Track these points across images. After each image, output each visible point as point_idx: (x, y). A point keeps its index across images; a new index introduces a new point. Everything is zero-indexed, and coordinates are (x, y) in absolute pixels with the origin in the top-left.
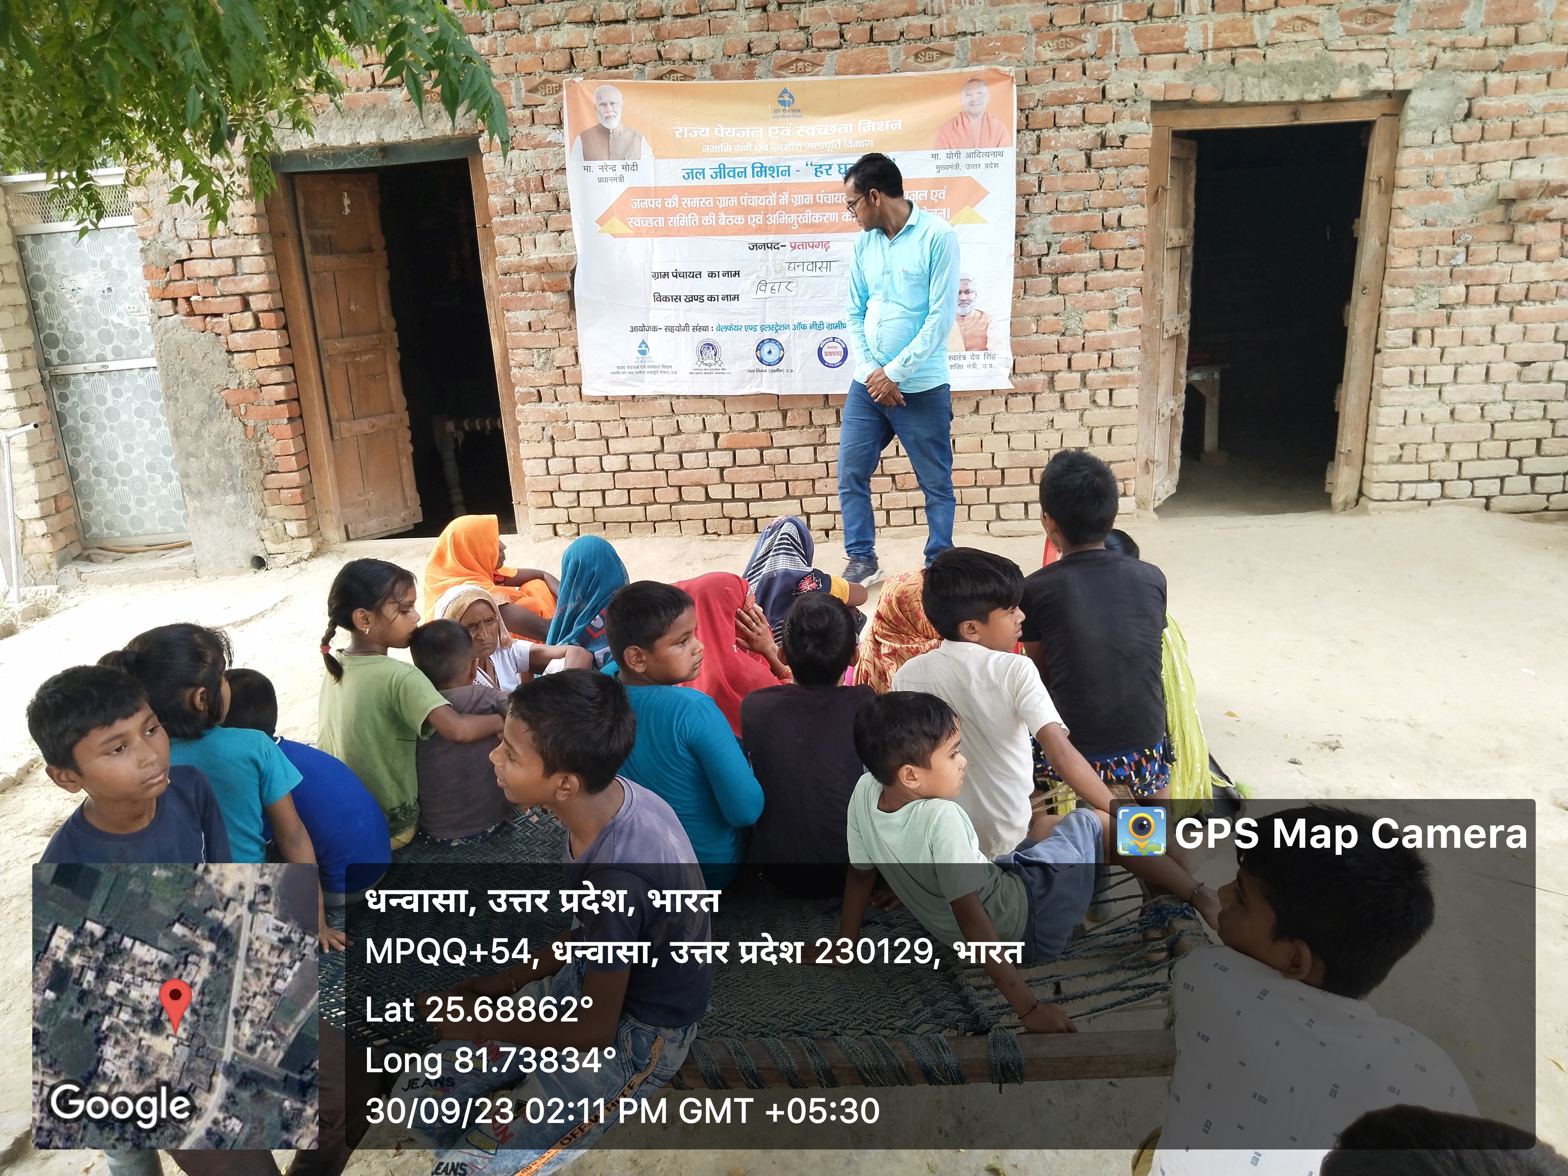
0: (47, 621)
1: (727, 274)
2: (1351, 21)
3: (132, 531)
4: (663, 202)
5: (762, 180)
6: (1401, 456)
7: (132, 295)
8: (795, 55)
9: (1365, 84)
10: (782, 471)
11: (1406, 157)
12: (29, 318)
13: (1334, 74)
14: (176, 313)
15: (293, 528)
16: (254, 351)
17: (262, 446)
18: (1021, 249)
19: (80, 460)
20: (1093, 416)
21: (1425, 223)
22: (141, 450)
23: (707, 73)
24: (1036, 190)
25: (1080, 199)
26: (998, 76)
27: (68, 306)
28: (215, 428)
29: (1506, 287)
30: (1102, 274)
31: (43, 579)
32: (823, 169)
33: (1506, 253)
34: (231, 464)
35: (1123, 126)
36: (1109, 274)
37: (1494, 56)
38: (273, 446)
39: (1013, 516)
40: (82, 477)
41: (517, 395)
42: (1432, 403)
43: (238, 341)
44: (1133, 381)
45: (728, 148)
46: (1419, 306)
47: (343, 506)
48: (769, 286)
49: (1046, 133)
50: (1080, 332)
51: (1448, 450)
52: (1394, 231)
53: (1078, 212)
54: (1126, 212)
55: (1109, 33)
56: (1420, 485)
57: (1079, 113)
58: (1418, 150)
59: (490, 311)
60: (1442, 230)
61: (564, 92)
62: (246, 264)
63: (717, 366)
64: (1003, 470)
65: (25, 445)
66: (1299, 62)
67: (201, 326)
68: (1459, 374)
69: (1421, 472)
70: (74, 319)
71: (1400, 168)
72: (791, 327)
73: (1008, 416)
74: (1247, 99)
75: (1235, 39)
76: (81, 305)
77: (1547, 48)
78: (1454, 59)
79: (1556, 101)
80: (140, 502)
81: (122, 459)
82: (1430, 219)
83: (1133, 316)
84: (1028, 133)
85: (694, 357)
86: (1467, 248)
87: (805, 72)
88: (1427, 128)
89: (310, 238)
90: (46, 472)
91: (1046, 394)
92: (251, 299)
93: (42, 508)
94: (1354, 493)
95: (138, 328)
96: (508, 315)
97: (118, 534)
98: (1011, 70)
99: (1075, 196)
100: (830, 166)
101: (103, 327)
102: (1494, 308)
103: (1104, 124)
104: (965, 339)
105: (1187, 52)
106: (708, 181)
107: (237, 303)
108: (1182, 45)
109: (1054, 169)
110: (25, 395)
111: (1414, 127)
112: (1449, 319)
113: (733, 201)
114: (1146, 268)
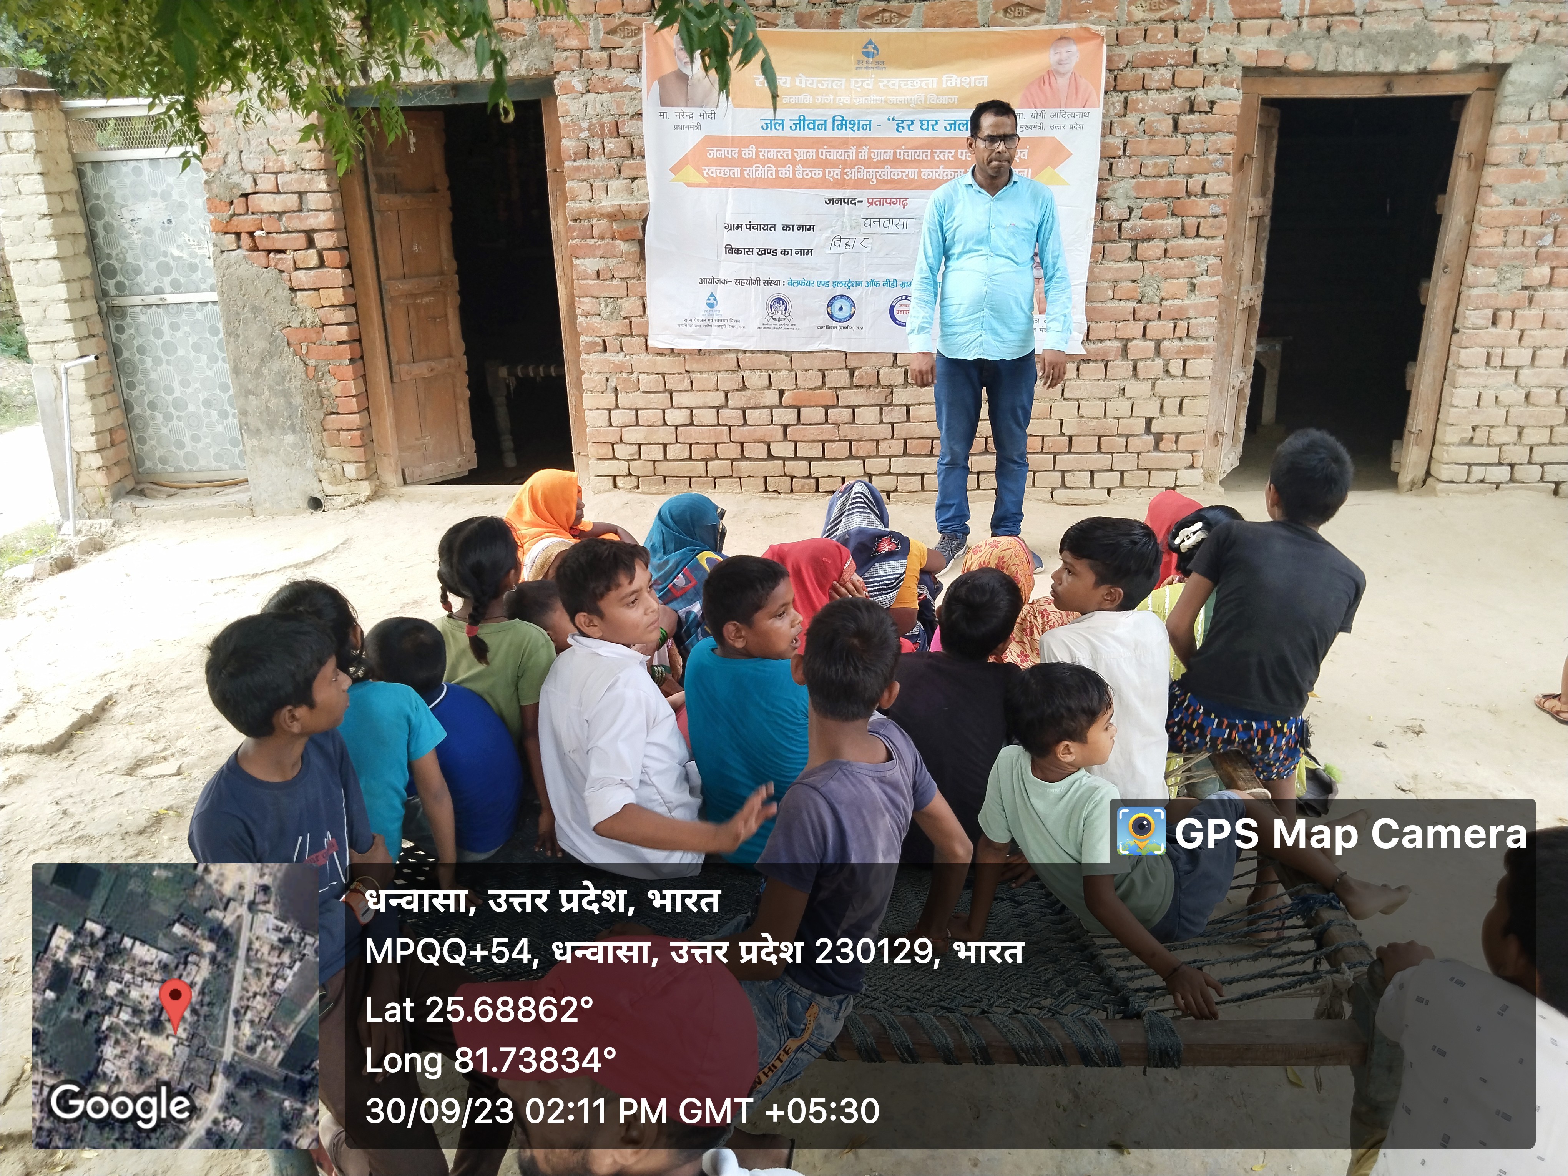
0: (104, 556)
1: (801, 227)
3: (187, 467)
4: (740, 152)
5: (842, 133)
6: (1472, 438)
7: (192, 227)
8: (882, 5)
9: (1464, 56)
10: (847, 431)
11: (1500, 133)
12: (88, 247)
13: (1433, 45)
14: (239, 247)
15: (351, 470)
16: (318, 289)
17: (323, 386)
18: (1101, 214)
19: (135, 393)
20: (1165, 386)
21: (1514, 202)
22: (197, 385)
23: (791, 21)
24: (1120, 153)
25: (1164, 164)
26: (1088, 35)
27: (127, 237)
28: (276, 366)
30: (1183, 241)
31: (97, 512)
32: (905, 124)
34: (290, 403)
35: (1213, 91)
36: (1190, 242)
38: (333, 386)
39: (1078, 485)
40: (137, 410)
41: (582, 344)
42: (1507, 385)
43: (301, 278)
44: (1208, 352)
45: (809, 100)
46: (1502, 287)
47: (401, 450)
48: (844, 241)
49: (1133, 96)
50: (1157, 300)
51: (1520, 434)
52: (1482, 210)
53: (1162, 177)
54: (1211, 179)
56: (1489, 468)
57: (1169, 76)
58: (1513, 126)
59: (557, 258)
60: (1532, 209)
61: (644, 35)
62: (312, 201)
63: (786, 321)
64: (1070, 437)
65: (83, 376)
66: (1397, 32)
67: (264, 262)
68: (1537, 357)
69: (1492, 454)
70: (131, 249)
71: (1493, 145)
72: (864, 284)
73: (1079, 382)
74: (1341, 68)
75: (1333, 6)
76: (140, 236)
78: (1557, 34)
80: (196, 438)
81: (177, 393)
82: (1519, 198)
83: (1212, 285)
84: (1115, 94)
85: (764, 311)
86: (1556, 228)
87: (891, 23)
88: (1523, 105)
89: (376, 175)
91: (1119, 362)
92: (316, 236)
93: (98, 441)
94: (1422, 473)
95: (197, 261)
96: (576, 262)
97: (172, 470)
98: (1101, 29)
99: (1160, 161)
100: (912, 122)
101: (162, 259)
103: (1193, 89)
105: (1282, 18)
106: (787, 133)
107: (301, 239)
108: (1277, 11)
109: (1140, 132)
110: (83, 326)
111: (1511, 103)
112: (1531, 301)
113: (812, 154)
114: (1228, 238)
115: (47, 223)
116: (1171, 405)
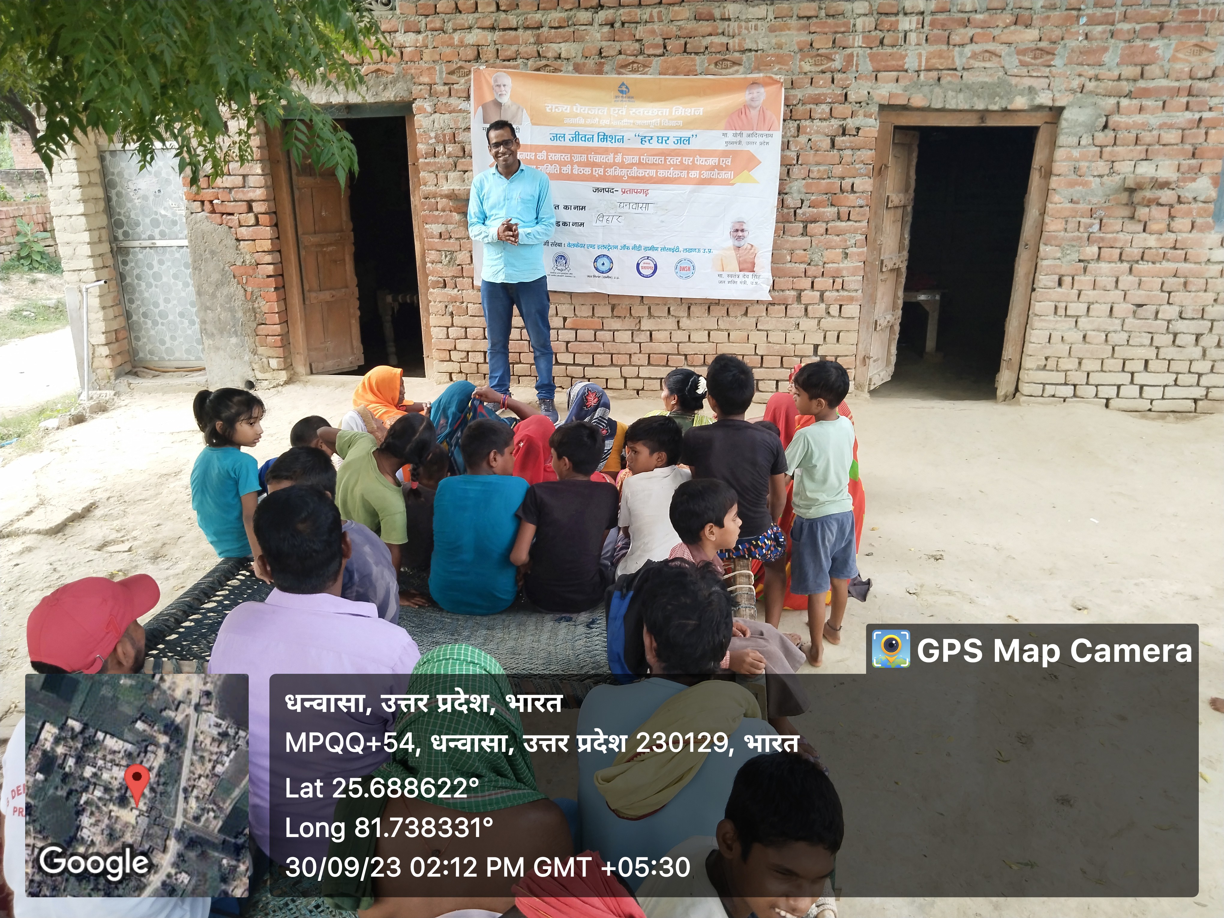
0: (106, 415)
1: (576, 208)
2: (1024, 55)
3: (167, 358)
4: (536, 155)
5: (604, 144)
6: (1045, 365)
7: (174, 196)
8: (632, 59)
9: (1033, 99)
10: (609, 347)
11: (1059, 154)
12: (105, 208)
13: (1010, 92)
14: (203, 210)
15: (274, 363)
16: (254, 240)
17: (256, 305)
18: (782, 203)
19: (134, 306)
20: (827, 323)
21: (1072, 201)
22: (175, 302)
23: (571, 68)
24: (795, 162)
25: (825, 170)
26: (770, 81)
27: (131, 201)
28: (225, 291)
29: (1128, 250)
30: (839, 224)
31: (105, 386)
32: (647, 139)
33: (1129, 226)
34: (234, 316)
35: (858, 121)
36: (844, 224)
37: (1126, 86)
38: (263, 306)
39: (767, 389)
40: (135, 318)
41: (430, 282)
42: (1070, 329)
43: (243, 232)
44: (857, 300)
45: (582, 121)
46: (1064, 260)
47: (308, 349)
48: (605, 218)
49: (804, 123)
50: (821, 263)
51: (1080, 363)
52: (1049, 206)
53: (824, 179)
54: (857, 181)
55: (851, 55)
56: (1058, 387)
57: (828, 110)
58: (1069, 149)
59: (415, 223)
60: (1083, 206)
61: (472, 76)
62: (252, 181)
63: (566, 271)
64: (762, 357)
65: (98, 294)
66: (986, 83)
67: (219, 221)
68: (1091, 310)
69: (1060, 377)
70: (134, 209)
71: (1056, 161)
72: (619, 247)
73: (768, 319)
74: (947, 106)
75: (941, 64)
76: (139, 200)
77: (1164, 83)
78: (1097, 87)
79: (1169, 121)
80: (173, 338)
81: (162, 307)
82: (1075, 199)
83: (859, 254)
84: (791, 122)
85: (552, 264)
86: (1101, 221)
87: (638, 71)
88: (1075, 135)
90: (111, 313)
91: (795, 305)
92: (254, 204)
93: (106, 338)
94: (1012, 389)
95: (177, 218)
96: (427, 226)
97: (157, 359)
98: (781, 78)
99: (822, 168)
100: (652, 137)
101: (154, 216)
102: (1119, 264)
103: (845, 119)
104: (739, 263)
105: (906, 71)
106: (567, 143)
107: (244, 206)
108: (903, 66)
109: (808, 148)
110: (99, 260)
111: (1066, 133)
112: (1085, 269)
113: (584, 158)
114: (871, 221)
115: (78, 191)
116: (831, 337)
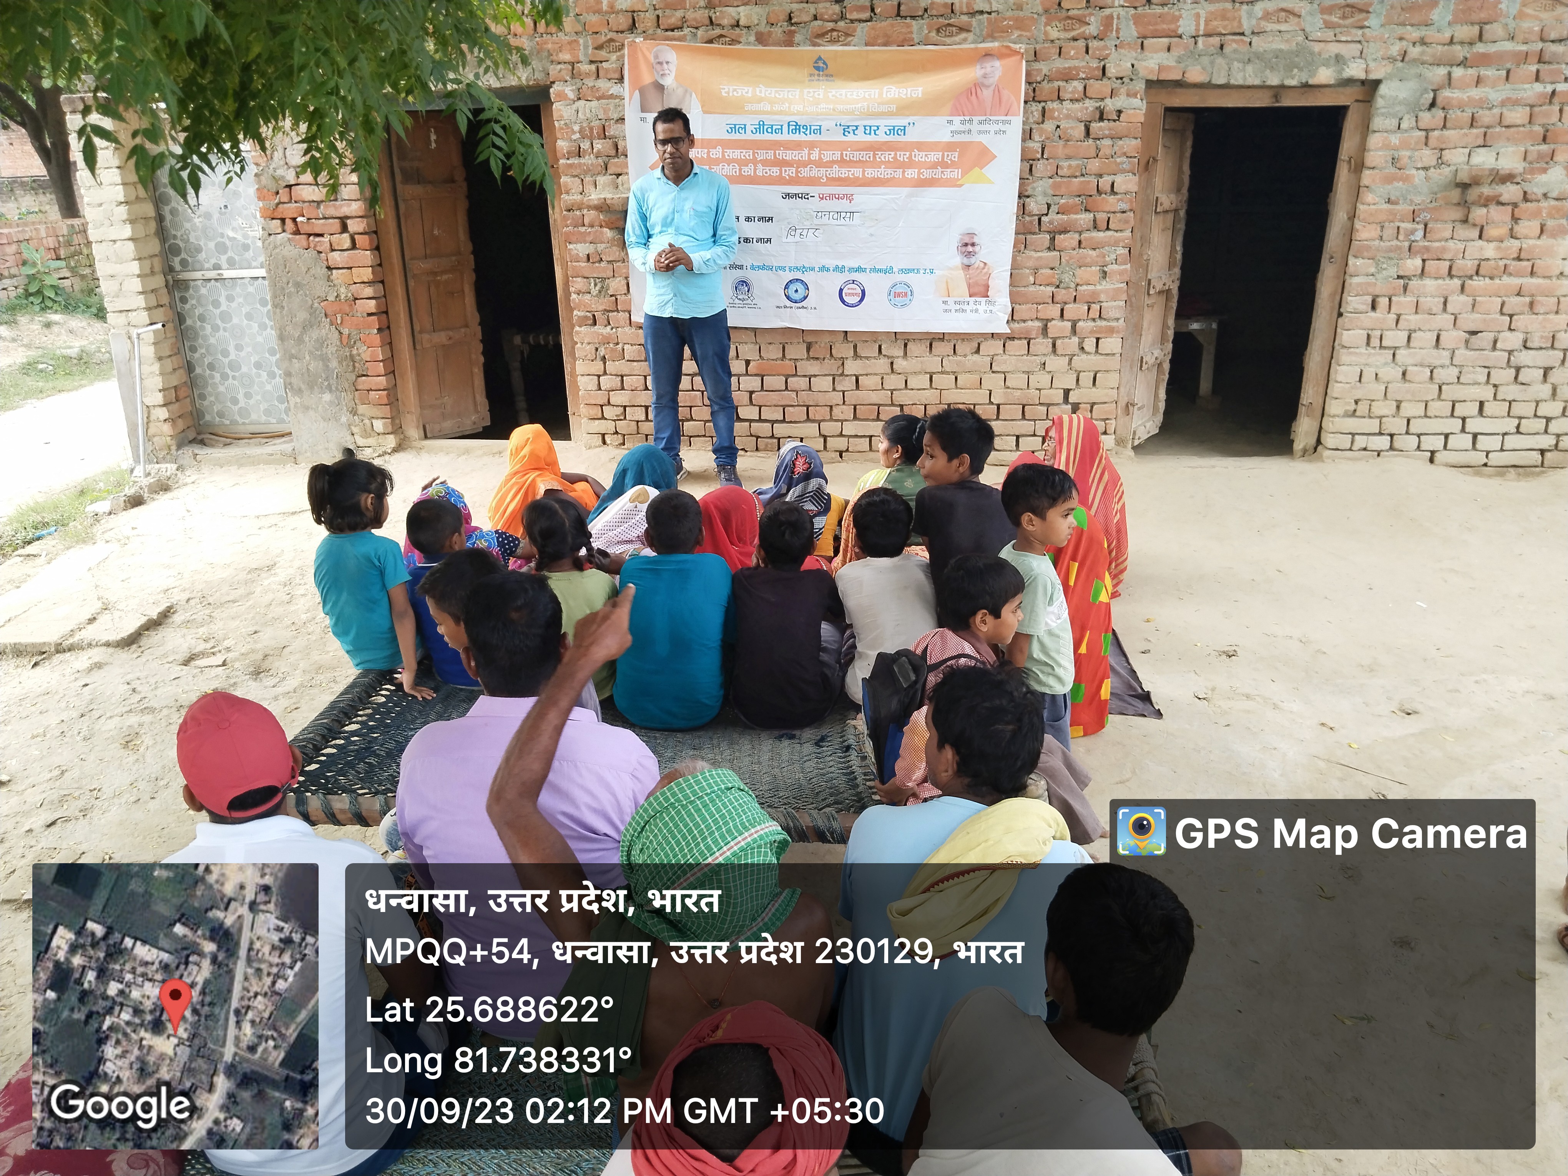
0: (169, 495)
1: (761, 219)
2: (1331, 14)
3: (240, 421)
4: (708, 152)
5: (797, 137)
6: (1355, 411)
7: (245, 212)
8: (831, 25)
9: (1341, 71)
10: (804, 397)
11: (1374, 140)
12: (157, 229)
13: (1312, 64)
14: (284, 231)
15: (379, 425)
16: (350, 268)
17: (355, 352)
18: (1023, 209)
19: (197, 355)
20: (1080, 361)
21: (1389, 201)
22: (250, 349)
23: (752, 39)
24: (1039, 156)
25: (1078, 166)
26: (1008, 52)
27: (190, 220)
28: (315, 334)
29: (1459, 263)
30: (1094, 234)
31: (164, 458)
32: (850, 129)
33: (1461, 232)
34: (327, 366)
35: (1120, 102)
36: (1101, 234)
37: (1460, 52)
38: (364, 352)
39: (1005, 448)
40: (198, 370)
41: (575, 318)
42: (1386, 364)
43: (336, 258)
44: (1118, 332)
45: (768, 108)
46: (1379, 276)
47: (422, 408)
48: (798, 231)
49: (1050, 105)
50: (1073, 285)
51: (1398, 407)
52: (1361, 207)
53: (1076, 177)
54: (1119, 179)
55: (1110, 17)
56: (1371, 437)
57: (1080, 88)
58: (1386, 134)
59: (554, 242)
60: (1404, 208)
61: (626, 51)
62: (346, 192)
63: (749, 301)
64: (998, 406)
65: (152, 341)
66: (1281, 51)
67: (305, 244)
68: (1413, 339)
69: (1372, 425)
70: (194, 231)
71: (1369, 150)
72: (817, 269)
73: (1005, 357)
74: (1233, 82)
75: (1225, 27)
76: (200, 219)
77: (1508, 46)
78: (1423, 53)
79: (1514, 96)
80: (248, 396)
81: (232, 357)
82: (1393, 198)
83: (1121, 273)
84: (1034, 104)
85: (730, 291)
86: (1426, 226)
88: (1394, 116)
89: (402, 170)
90: (169, 364)
91: (1040, 340)
92: (349, 222)
93: (164, 396)
94: (1313, 441)
95: (249, 242)
96: (570, 247)
97: (228, 422)
98: (1021, 47)
99: (1074, 163)
100: (857, 127)
101: (219, 239)
102: (1448, 281)
103: (1102, 99)
104: (969, 286)
105: (1180, 37)
106: (749, 136)
107: (336, 225)
108: (1175, 31)
109: (1056, 138)
110: (152, 297)
111: (1383, 114)
112: (1405, 288)
113: (770, 155)
114: (1135, 230)
115: (123, 209)
116: (1086, 379)
